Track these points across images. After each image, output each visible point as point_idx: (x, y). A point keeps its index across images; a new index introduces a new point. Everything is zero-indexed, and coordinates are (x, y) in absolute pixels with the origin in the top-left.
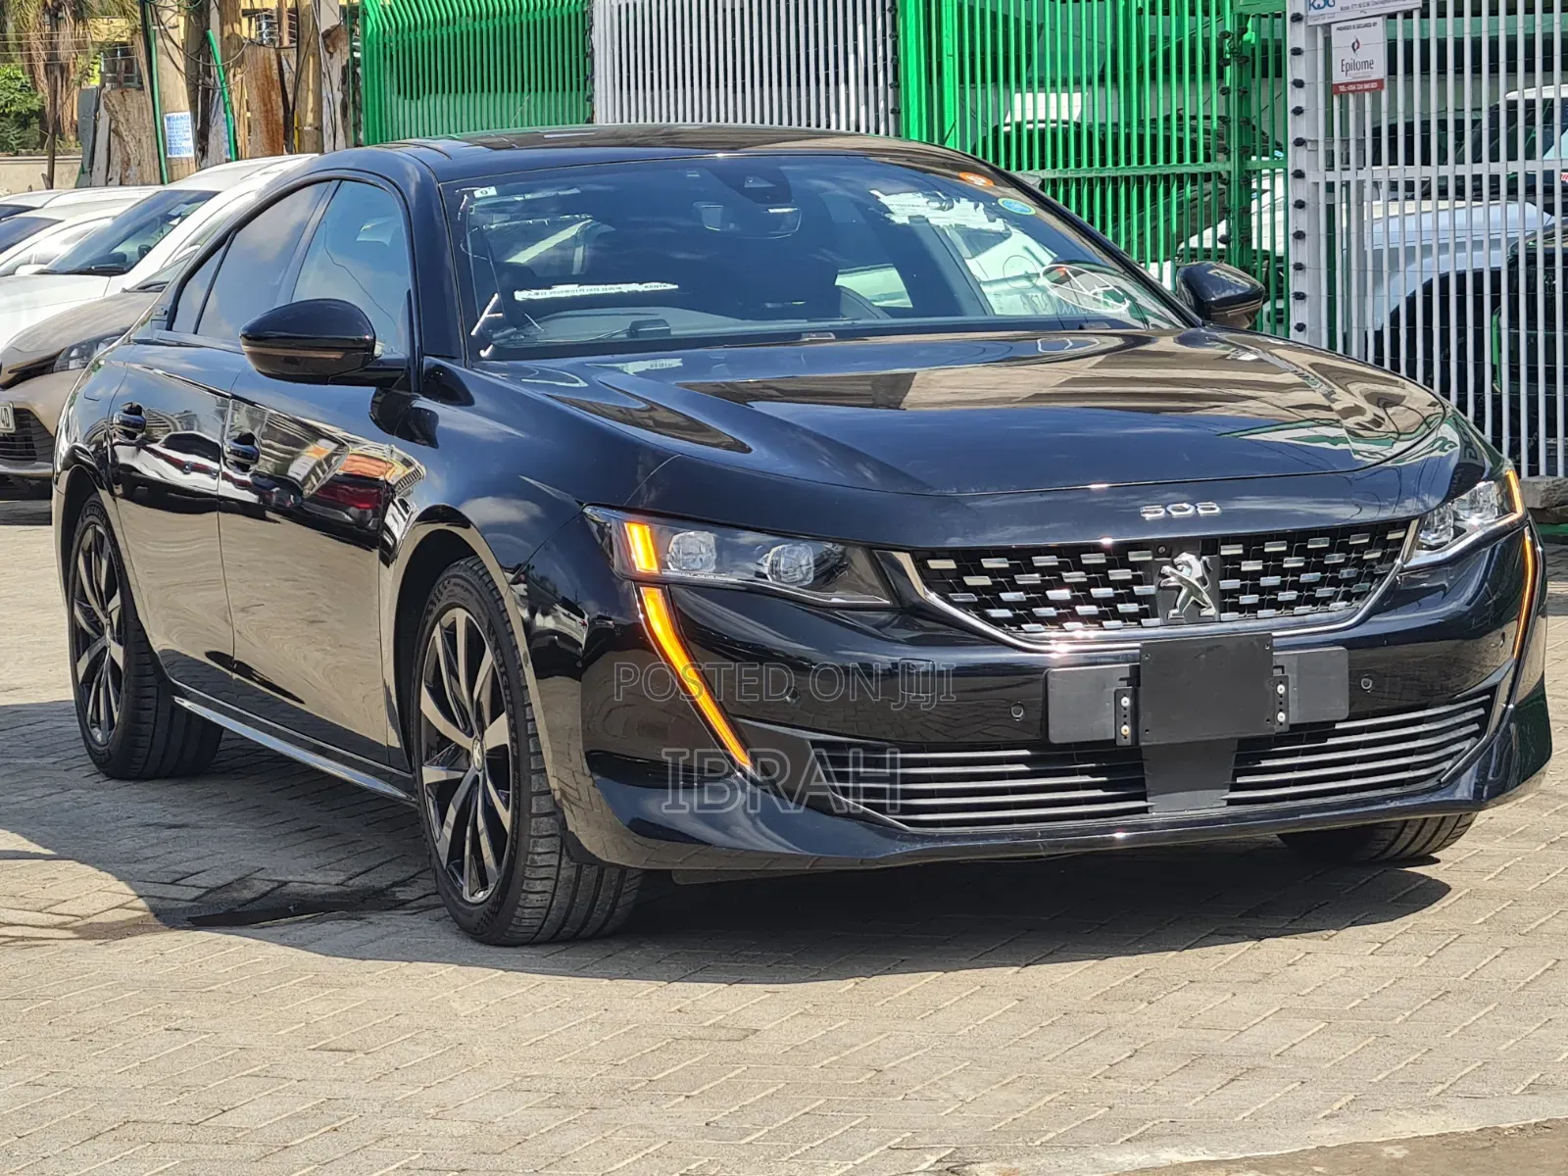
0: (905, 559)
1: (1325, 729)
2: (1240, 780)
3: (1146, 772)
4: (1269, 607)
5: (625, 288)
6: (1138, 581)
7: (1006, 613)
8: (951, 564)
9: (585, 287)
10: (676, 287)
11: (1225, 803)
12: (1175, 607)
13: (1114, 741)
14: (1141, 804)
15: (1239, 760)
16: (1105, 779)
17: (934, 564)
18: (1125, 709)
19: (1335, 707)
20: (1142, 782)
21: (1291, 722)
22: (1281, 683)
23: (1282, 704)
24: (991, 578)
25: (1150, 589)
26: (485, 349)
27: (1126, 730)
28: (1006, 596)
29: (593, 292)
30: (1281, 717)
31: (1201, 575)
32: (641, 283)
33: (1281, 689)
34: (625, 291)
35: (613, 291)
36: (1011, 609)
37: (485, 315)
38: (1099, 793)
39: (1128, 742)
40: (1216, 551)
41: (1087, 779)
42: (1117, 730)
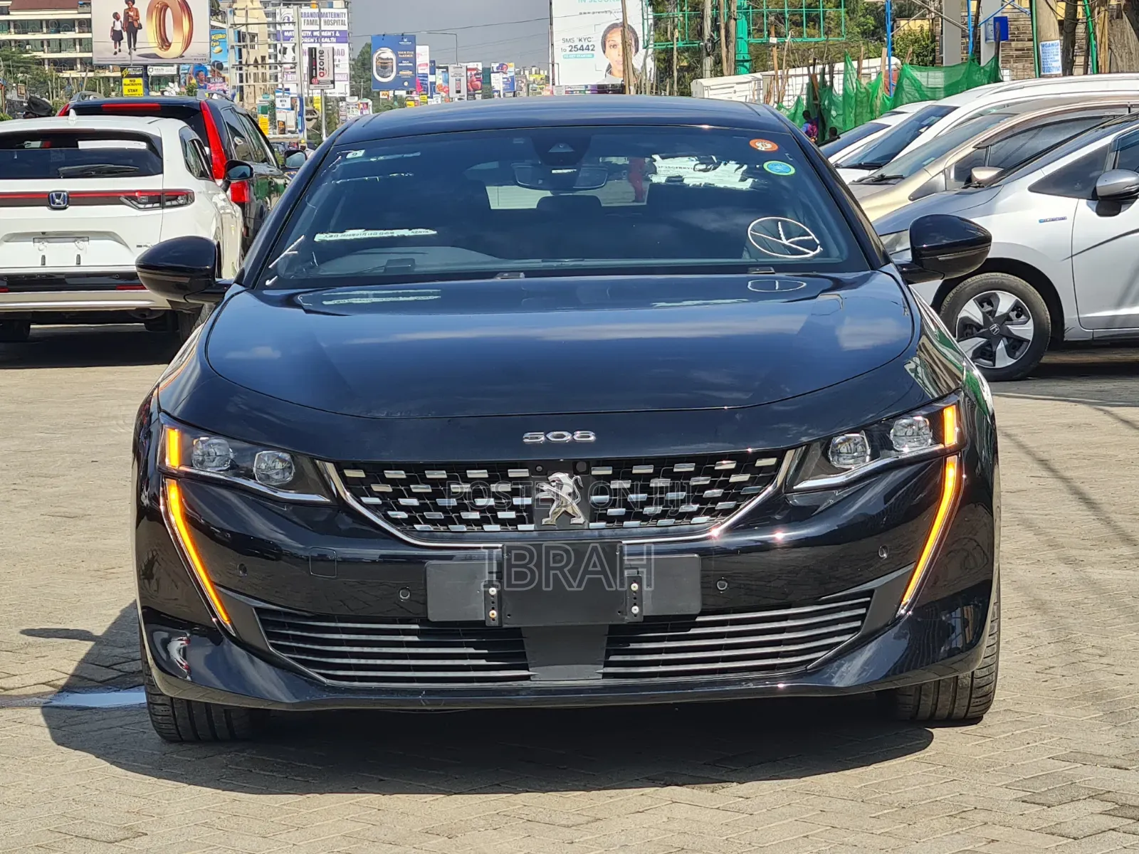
0: (330, 468)
1: (686, 621)
2: (612, 658)
3: (526, 648)
4: (635, 519)
5: (397, 233)
6: (515, 493)
7: (403, 515)
8: (361, 474)
9: (370, 232)
10: (435, 232)
11: (601, 676)
12: (548, 517)
13: (484, 622)
14: (525, 673)
15: (610, 641)
16: (486, 651)
17: (349, 473)
18: (493, 596)
19: (690, 603)
20: (523, 656)
21: (644, 614)
22: (635, 582)
23: (637, 599)
24: (392, 486)
25: (528, 501)
26: (270, 279)
27: (493, 613)
28: (403, 501)
29: (373, 236)
30: (635, 610)
31: (571, 491)
32: (410, 229)
33: (635, 587)
34: (395, 235)
35: (386, 235)
36: (407, 512)
37: (286, 253)
38: (483, 662)
39: (496, 623)
40: (588, 471)
41: (472, 650)
42: (487, 614)
